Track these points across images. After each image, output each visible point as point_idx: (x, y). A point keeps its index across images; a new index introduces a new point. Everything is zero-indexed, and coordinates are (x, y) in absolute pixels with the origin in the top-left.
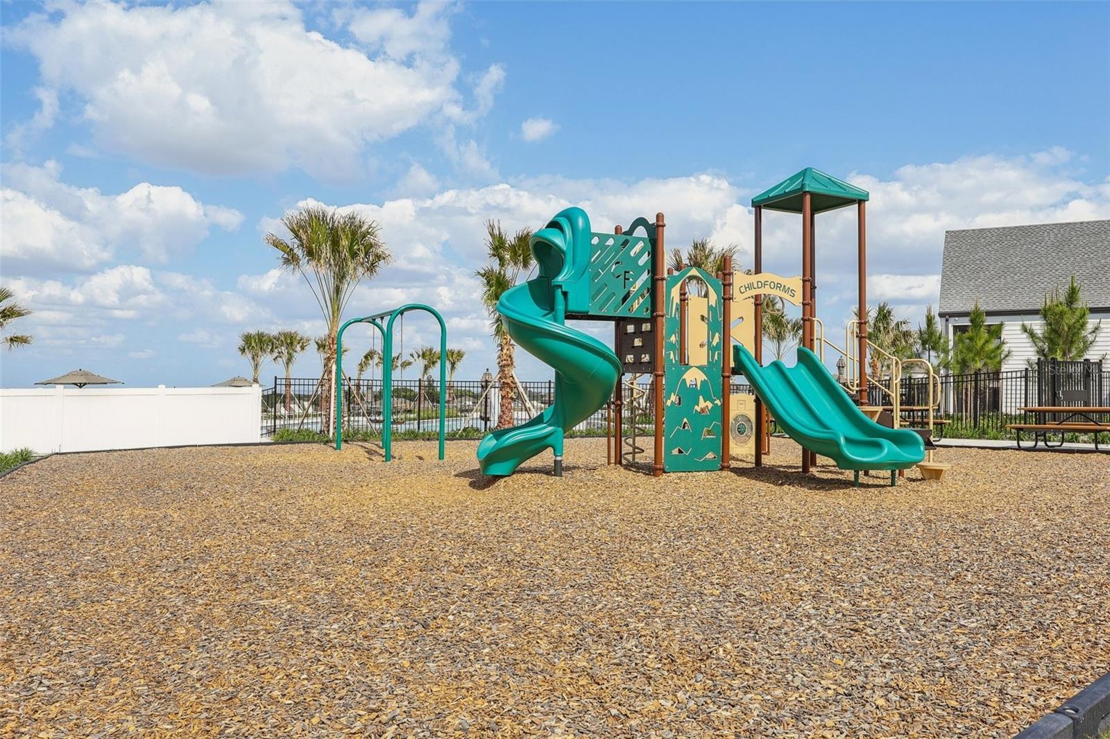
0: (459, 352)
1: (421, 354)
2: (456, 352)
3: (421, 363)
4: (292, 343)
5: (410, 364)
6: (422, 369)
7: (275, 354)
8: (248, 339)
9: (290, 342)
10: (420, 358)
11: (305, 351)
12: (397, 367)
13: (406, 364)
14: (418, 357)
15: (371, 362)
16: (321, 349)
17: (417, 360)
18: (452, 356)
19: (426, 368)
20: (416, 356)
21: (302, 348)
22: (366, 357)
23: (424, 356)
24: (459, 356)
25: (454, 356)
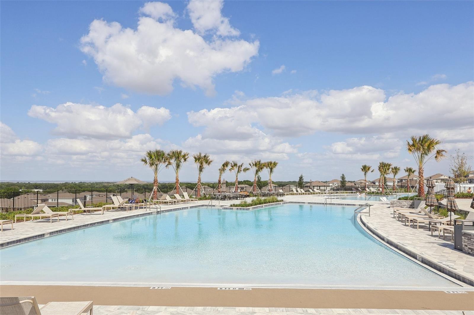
0: (274, 162)
1: (255, 164)
2: (273, 162)
3: (255, 169)
4: (178, 157)
5: (248, 169)
6: (255, 172)
7: (167, 163)
8: (150, 154)
9: (178, 156)
10: (254, 166)
11: (186, 161)
12: (241, 171)
13: (246, 170)
14: (253, 166)
15: (226, 168)
16: (197, 161)
17: (253, 167)
18: (271, 165)
19: (257, 172)
20: (252, 165)
21: (185, 160)
22: (223, 165)
23: (256, 165)
24: (274, 165)
25: (272, 165)
